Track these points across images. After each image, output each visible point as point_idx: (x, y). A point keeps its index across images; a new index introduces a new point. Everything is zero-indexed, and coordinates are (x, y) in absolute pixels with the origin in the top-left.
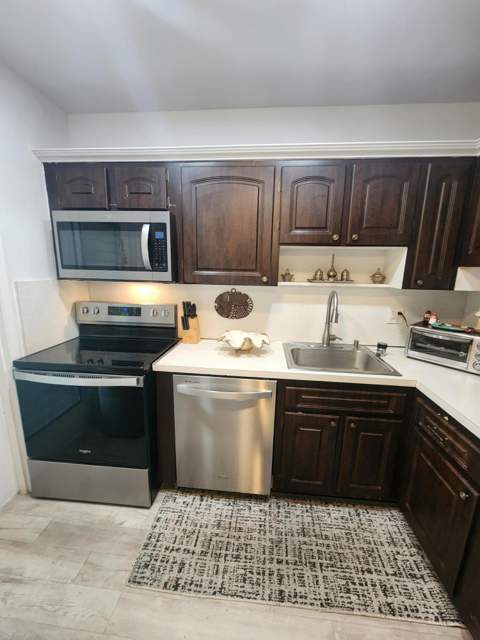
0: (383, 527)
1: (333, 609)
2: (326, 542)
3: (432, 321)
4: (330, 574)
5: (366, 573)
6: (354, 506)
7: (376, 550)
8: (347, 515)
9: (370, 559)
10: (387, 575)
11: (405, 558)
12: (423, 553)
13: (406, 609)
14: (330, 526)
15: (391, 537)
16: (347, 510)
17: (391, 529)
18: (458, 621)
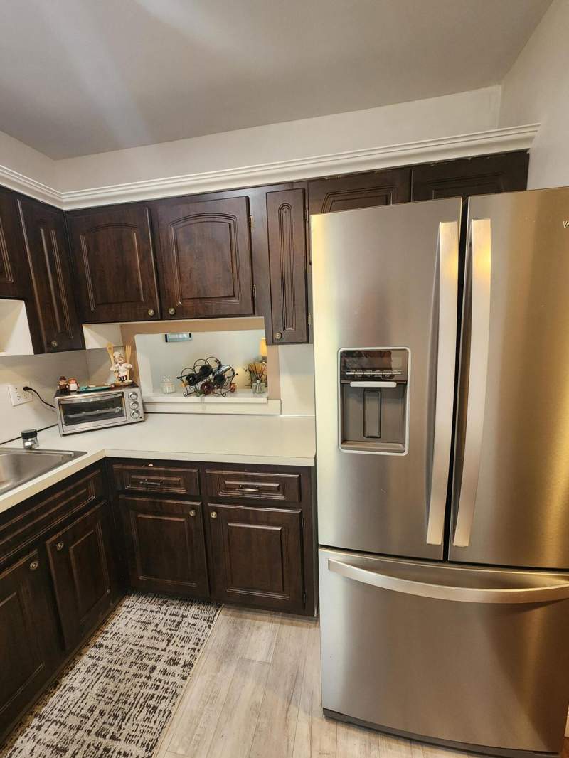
0: (130, 625)
1: (159, 744)
2: (96, 713)
3: (73, 386)
4: (128, 727)
5: (152, 675)
6: (88, 645)
7: (142, 649)
8: (91, 661)
9: (145, 661)
10: (165, 650)
11: (164, 621)
12: (169, 602)
13: (194, 649)
14: (84, 696)
15: (142, 622)
16: (85, 658)
17: (136, 618)
18: (217, 611)
